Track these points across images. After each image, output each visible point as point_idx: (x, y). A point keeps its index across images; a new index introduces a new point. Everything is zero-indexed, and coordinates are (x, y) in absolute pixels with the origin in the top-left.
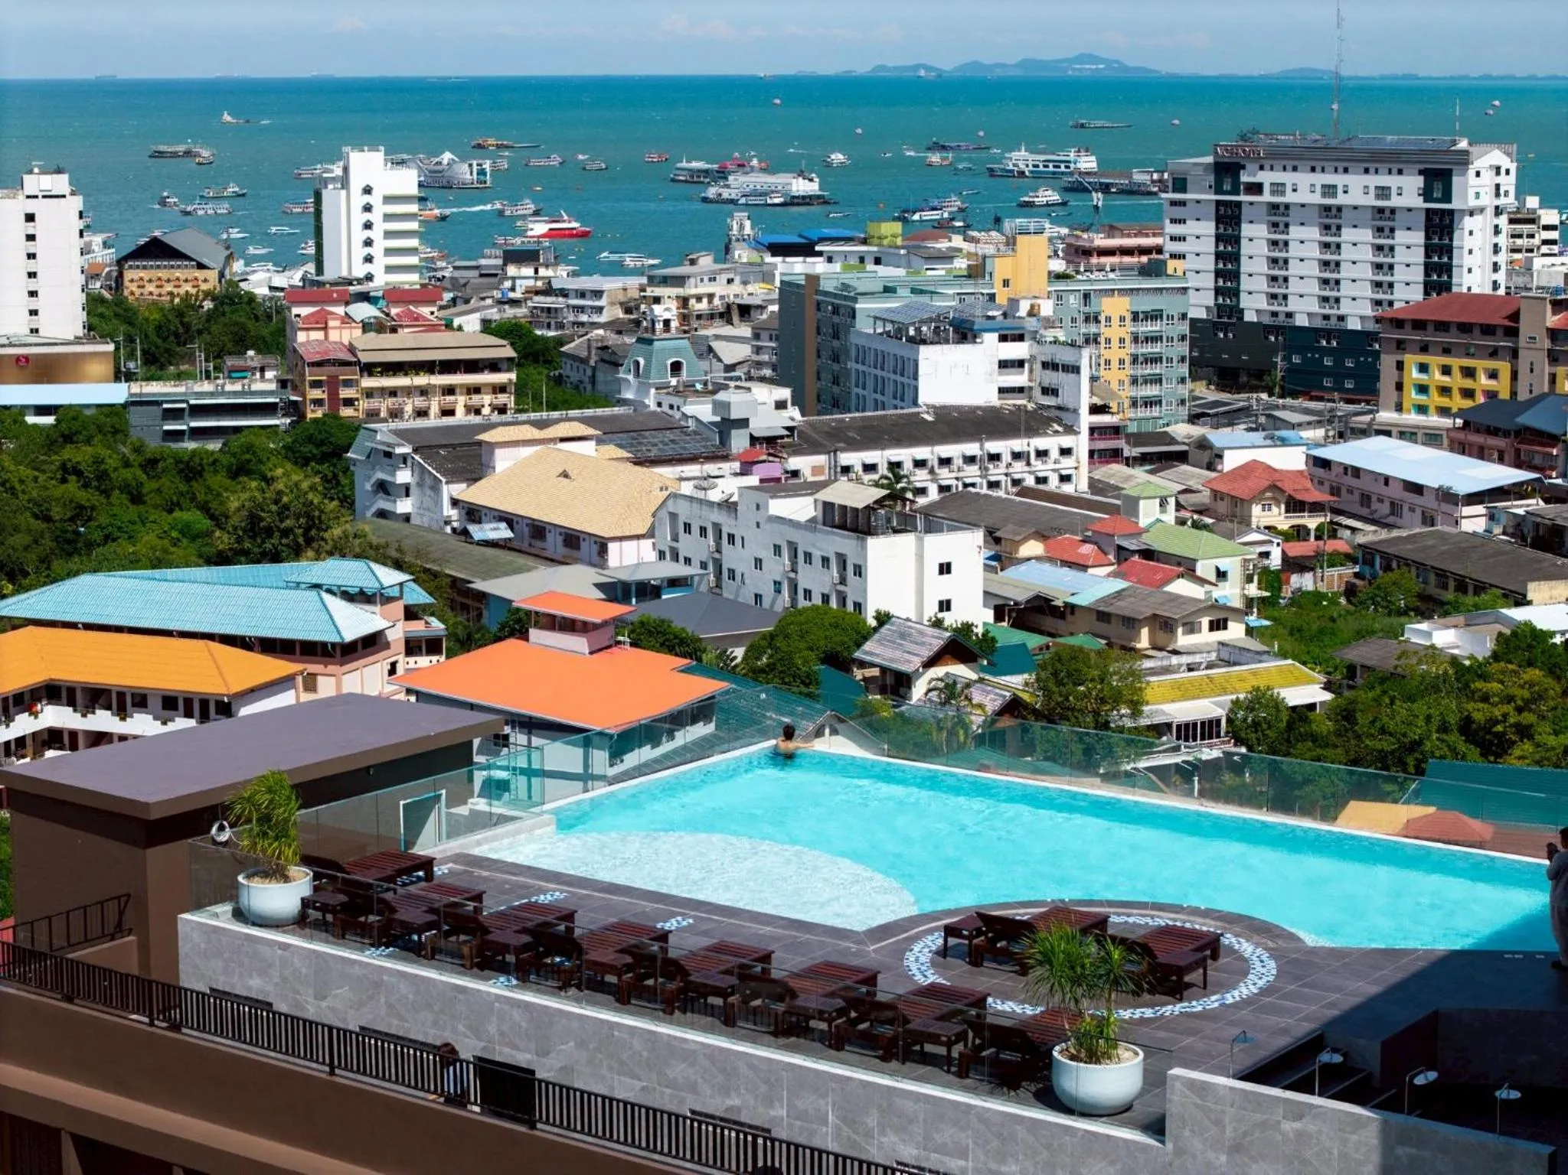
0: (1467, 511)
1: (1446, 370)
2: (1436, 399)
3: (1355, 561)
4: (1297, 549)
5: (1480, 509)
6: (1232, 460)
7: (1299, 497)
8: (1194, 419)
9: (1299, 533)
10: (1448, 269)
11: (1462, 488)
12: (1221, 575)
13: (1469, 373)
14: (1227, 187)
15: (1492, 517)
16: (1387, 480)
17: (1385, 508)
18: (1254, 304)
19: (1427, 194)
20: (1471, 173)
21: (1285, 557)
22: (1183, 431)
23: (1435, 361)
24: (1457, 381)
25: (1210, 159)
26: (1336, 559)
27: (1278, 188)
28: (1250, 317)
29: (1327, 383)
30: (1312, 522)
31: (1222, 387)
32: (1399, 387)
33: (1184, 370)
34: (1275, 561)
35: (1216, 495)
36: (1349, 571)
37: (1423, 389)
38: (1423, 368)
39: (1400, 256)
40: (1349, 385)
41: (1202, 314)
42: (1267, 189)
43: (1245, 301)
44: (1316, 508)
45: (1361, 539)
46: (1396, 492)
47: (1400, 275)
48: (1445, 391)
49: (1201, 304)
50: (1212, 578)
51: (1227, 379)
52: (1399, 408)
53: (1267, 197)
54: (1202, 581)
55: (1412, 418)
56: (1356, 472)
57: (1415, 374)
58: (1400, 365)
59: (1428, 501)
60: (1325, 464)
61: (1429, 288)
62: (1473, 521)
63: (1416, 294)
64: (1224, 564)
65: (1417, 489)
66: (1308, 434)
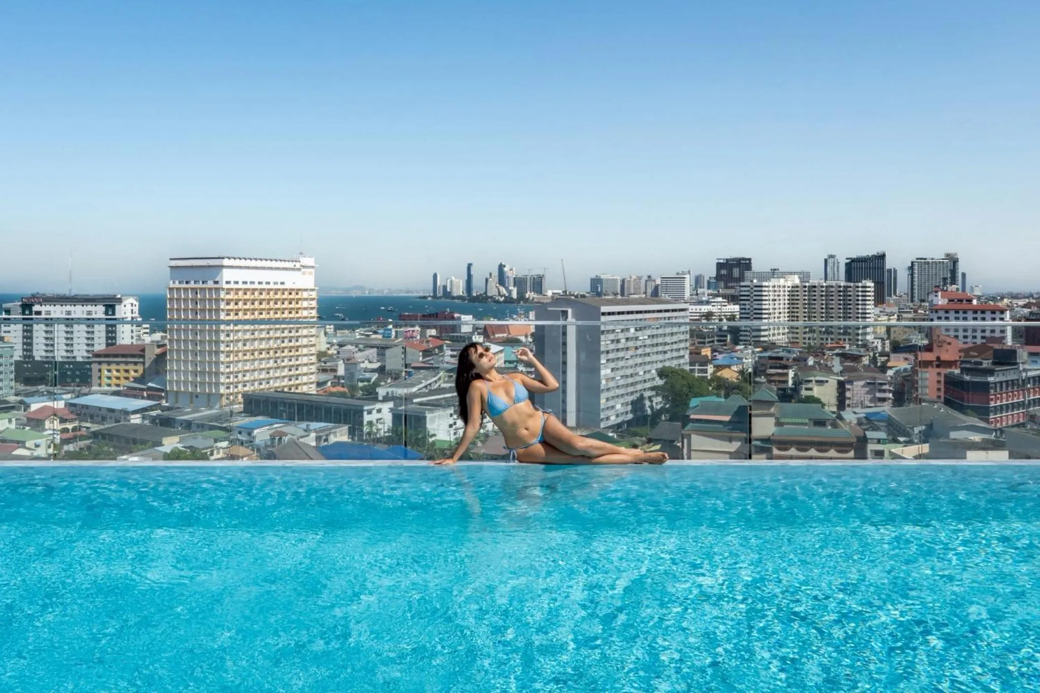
0: (132, 417)
1: (118, 371)
2: (115, 381)
3: (91, 438)
4: (66, 436)
5: (138, 416)
6: (34, 407)
7: (65, 417)
8: (17, 395)
9: (65, 431)
10: (115, 338)
11: (130, 409)
12: (37, 446)
13: (127, 371)
14: (27, 312)
15: (144, 418)
16: (100, 409)
17: (100, 419)
18: (39, 353)
19: (106, 313)
20: (123, 305)
21: (61, 439)
22: (12, 399)
23: (113, 367)
24: (123, 374)
25: (20, 303)
26: (82, 438)
27: (48, 313)
28: (37, 358)
29: (68, 380)
30: (70, 426)
31: (26, 385)
32: (100, 378)
33: (12, 376)
34: (58, 441)
35: (29, 419)
36: (87, 442)
37: (109, 378)
38: (109, 371)
39: (96, 335)
40: (78, 380)
41: (19, 359)
42: (43, 313)
43: (35, 353)
44: (71, 421)
45: (92, 430)
46: (103, 412)
47: (96, 341)
48: (118, 378)
49: (18, 355)
50: (33, 447)
51: (28, 381)
52: (100, 385)
53: (43, 316)
54: (29, 449)
55: (106, 388)
56: (87, 407)
57: (106, 373)
58: (100, 370)
59: (117, 414)
60: (74, 405)
61: (108, 345)
62: (136, 419)
63: (103, 347)
64: (38, 441)
65: (112, 411)
66: (64, 396)
